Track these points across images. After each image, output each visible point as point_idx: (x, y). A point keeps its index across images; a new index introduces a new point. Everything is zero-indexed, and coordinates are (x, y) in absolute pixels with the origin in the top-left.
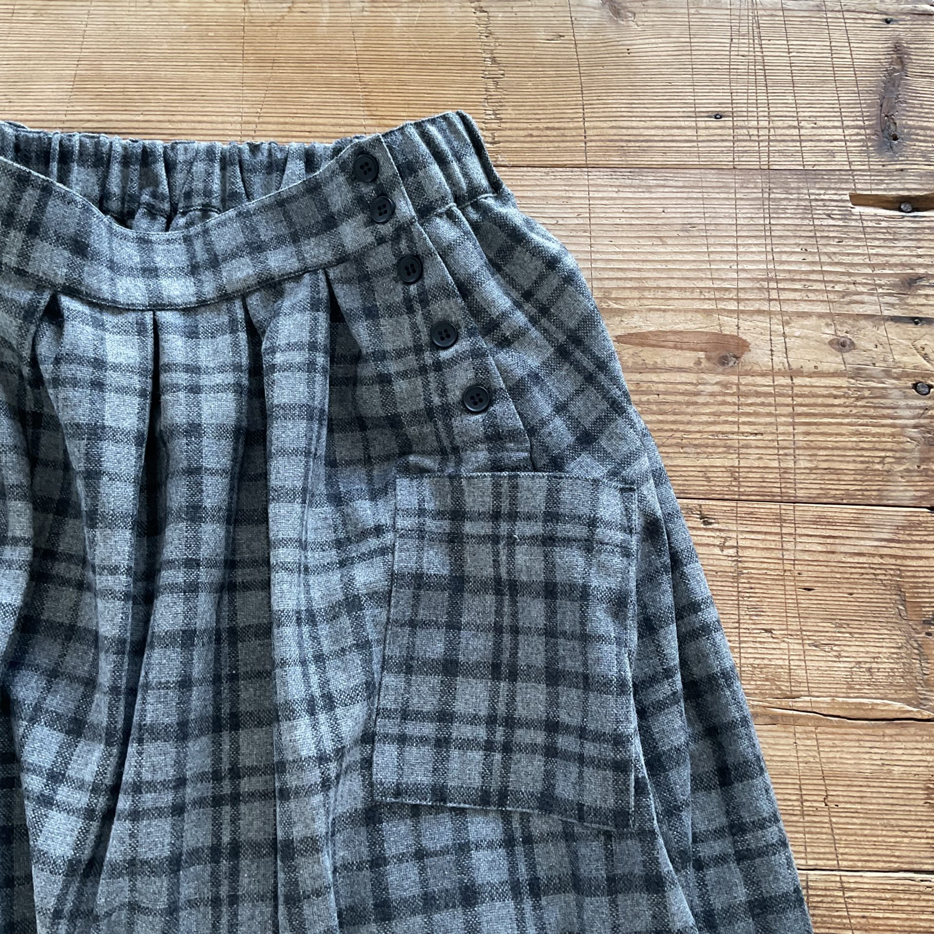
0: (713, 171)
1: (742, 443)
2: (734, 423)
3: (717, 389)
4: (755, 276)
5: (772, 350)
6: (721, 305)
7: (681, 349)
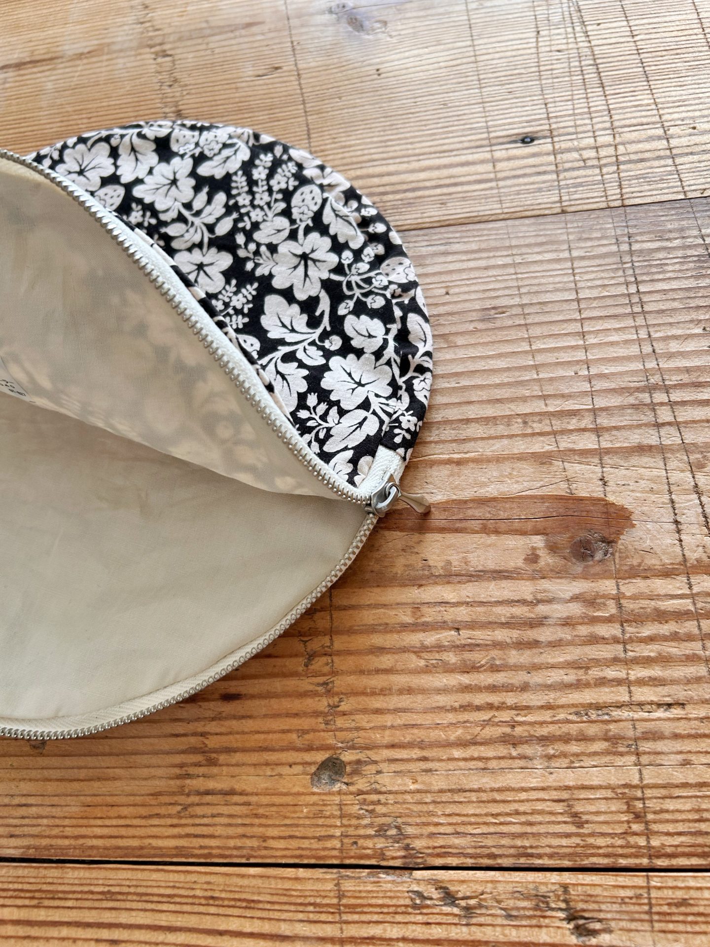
0: (527, 221)
1: (641, 727)
2: (619, 682)
3: (576, 609)
4: (623, 385)
5: (677, 522)
6: (565, 443)
7: (497, 532)
